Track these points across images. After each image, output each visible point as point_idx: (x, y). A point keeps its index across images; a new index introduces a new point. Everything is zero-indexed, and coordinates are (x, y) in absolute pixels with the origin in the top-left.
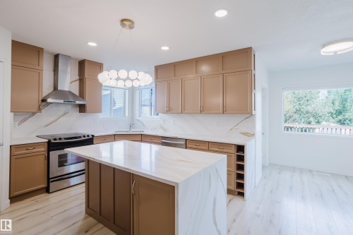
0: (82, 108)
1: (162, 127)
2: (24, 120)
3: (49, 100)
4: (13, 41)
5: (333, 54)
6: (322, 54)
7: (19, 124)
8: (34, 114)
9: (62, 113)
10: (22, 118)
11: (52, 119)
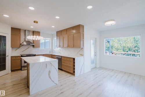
0: (33, 46)
1: (59, 52)
2: (16, 50)
3: (22, 44)
4: (11, 28)
5: (111, 25)
6: (106, 25)
7: (15, 51)
8: (19, 48)
9: (28, 47)
10: (16, 49)
11: (25, 49)
